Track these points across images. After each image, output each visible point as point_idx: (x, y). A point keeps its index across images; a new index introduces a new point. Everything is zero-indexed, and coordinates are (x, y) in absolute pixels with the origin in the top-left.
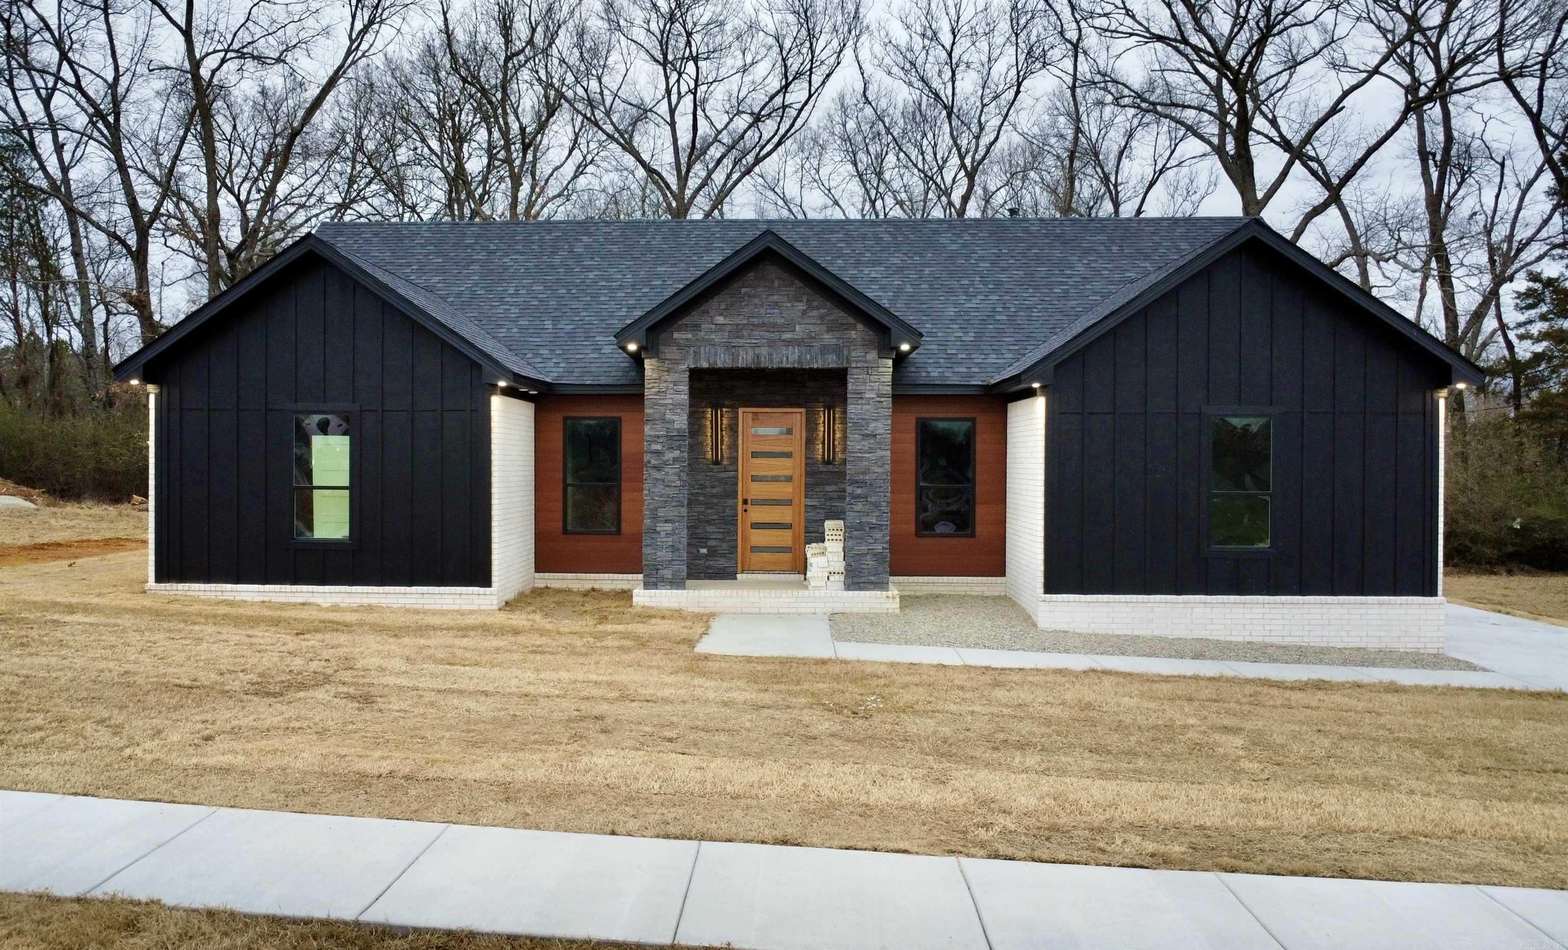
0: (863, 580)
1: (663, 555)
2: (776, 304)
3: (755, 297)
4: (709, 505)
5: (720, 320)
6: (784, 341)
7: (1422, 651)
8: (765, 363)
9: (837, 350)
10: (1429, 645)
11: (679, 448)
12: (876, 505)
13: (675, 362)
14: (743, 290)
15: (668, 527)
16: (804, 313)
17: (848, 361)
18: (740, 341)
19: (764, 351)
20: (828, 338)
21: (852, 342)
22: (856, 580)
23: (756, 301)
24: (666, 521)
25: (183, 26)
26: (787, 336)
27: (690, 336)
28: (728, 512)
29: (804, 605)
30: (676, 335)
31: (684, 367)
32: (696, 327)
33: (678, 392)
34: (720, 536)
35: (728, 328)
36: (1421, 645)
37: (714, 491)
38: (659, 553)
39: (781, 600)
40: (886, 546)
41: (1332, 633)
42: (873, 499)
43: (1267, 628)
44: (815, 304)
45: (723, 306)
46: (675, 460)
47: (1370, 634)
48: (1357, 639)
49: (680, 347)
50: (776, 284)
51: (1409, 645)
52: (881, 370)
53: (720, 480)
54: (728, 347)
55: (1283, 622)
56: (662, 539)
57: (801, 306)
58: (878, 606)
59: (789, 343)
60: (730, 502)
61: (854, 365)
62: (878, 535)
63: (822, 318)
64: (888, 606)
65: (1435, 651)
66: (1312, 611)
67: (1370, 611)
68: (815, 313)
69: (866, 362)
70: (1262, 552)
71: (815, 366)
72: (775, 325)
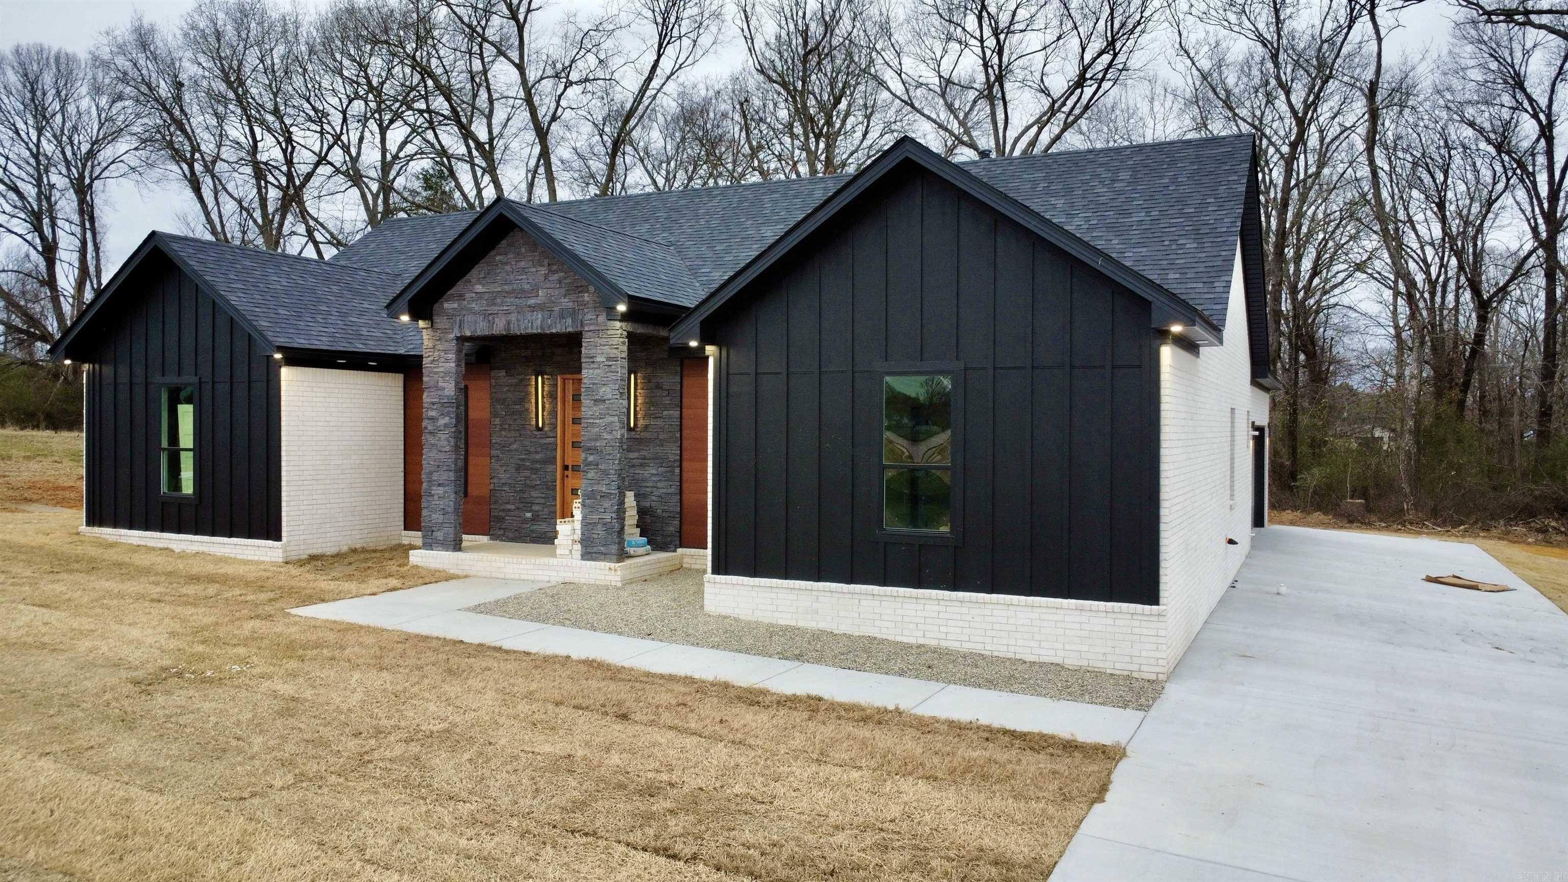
0: (595, 550)
1: (437, 517)
2: (524, 271)
3: (506, 264)
4: (535, 471)
5: (479, 288)
6: (530, 306)
7: (1135, 675)
8: (516, 330)
9: (573, 313)
10: (1144, 668)
11: (448, 414)
12: (605, 473)
13: (445, 331)
14: (498, 258)
15: (440, 491)
16: (546, 277)
17: (582, 325)
18: (495, 309)
19: (513, 317)
20: (566, 303)
21: (585, 304)
22: (589, 550)
23: (508, 268)
24: (439, 485)
25: (517, 61)
26: (532, 302)
27: (455, 305)
28: (549, 478)
29: (540, 572)
30: (446, 305)
31: (452, 336)
32: (461, 297)
33: (447, 361)
34: (542, 501)
35: (486, 296)
36: (1134, 667)
37: (538, 457)
38: (434, 516)
39: (522, 566)
40: (614, 515)
41: (1020, 643)
42: (602, 467)
43: (943, 629)
44: (555, 267)
45: (482, 275)
46: (446, 425)
47: (1067, 647)
48: (1052, 653)
49: (451, 317)
50: (523, 250)
51: (1118, 666)
52: (609, 332)
53: (541, 445)
54: (486, 315)
55: (961, 624)
56: (435, 501)
57: (543, 271)
58: (603, 577)
59: (533, 308)
60: (550, 468)
61: (586, 329)
62: (607, 504)
63: (560, 282)
64: (611, 578)
65: (1153, 677)
66: (995, 613)
67: (1067, 618)
68: (556, 277)
69: (597, 324)
70: (942, 537)
71: (554, 331)
72: (523, 291)
